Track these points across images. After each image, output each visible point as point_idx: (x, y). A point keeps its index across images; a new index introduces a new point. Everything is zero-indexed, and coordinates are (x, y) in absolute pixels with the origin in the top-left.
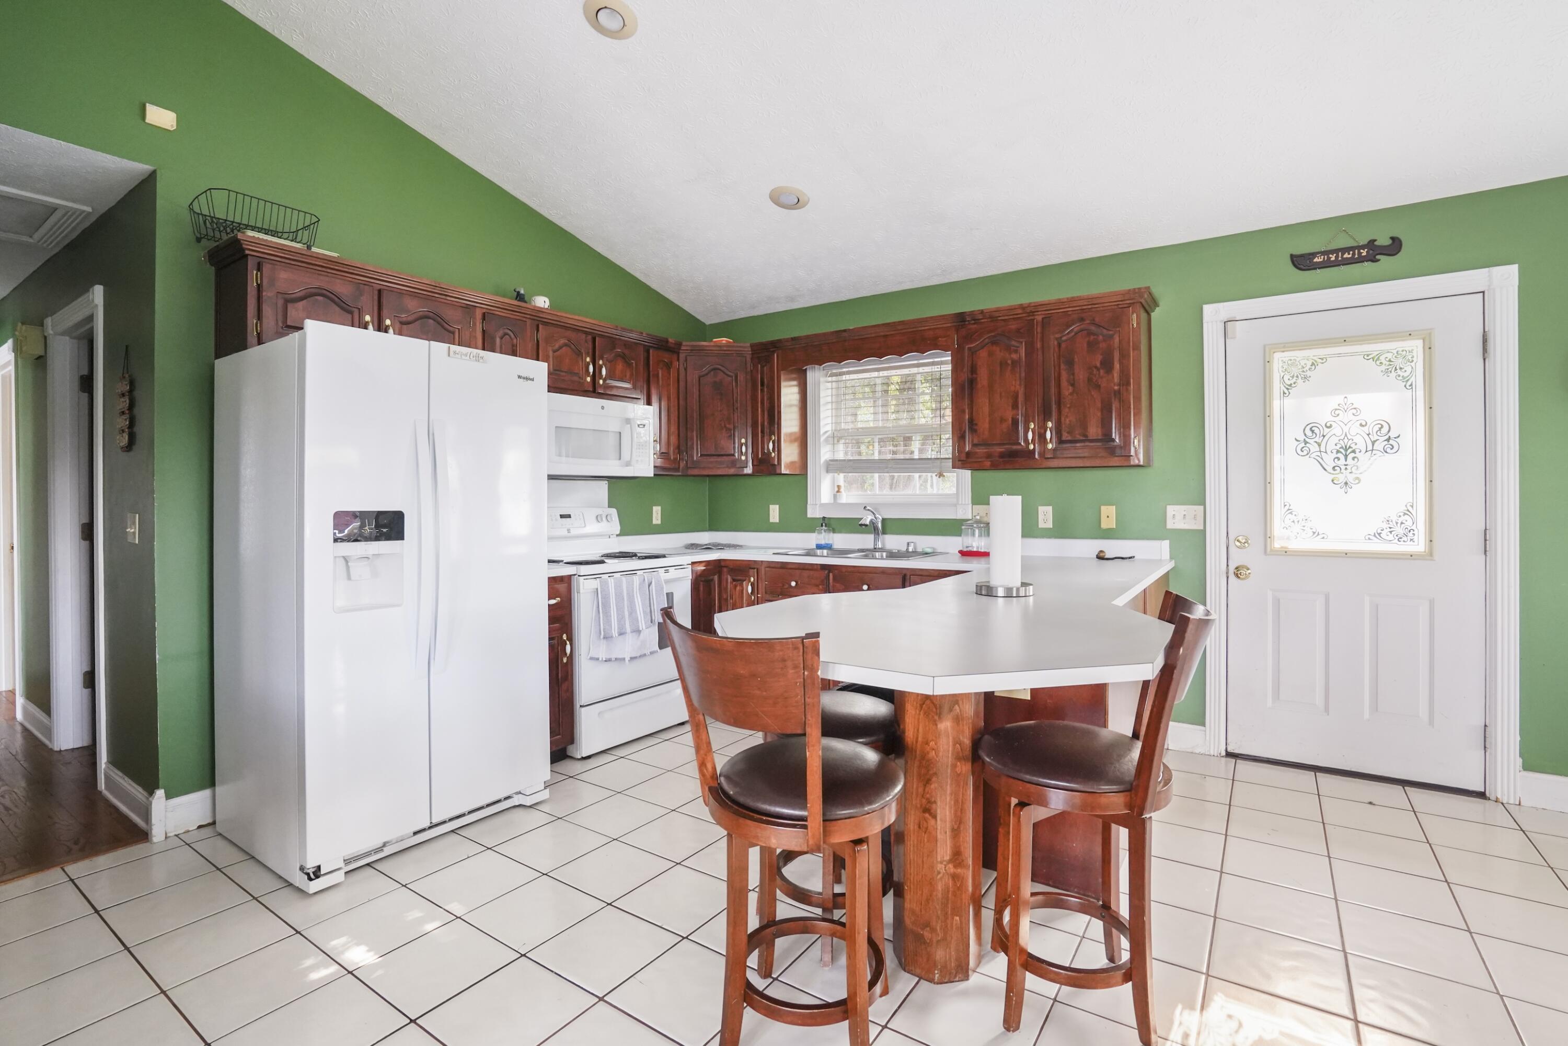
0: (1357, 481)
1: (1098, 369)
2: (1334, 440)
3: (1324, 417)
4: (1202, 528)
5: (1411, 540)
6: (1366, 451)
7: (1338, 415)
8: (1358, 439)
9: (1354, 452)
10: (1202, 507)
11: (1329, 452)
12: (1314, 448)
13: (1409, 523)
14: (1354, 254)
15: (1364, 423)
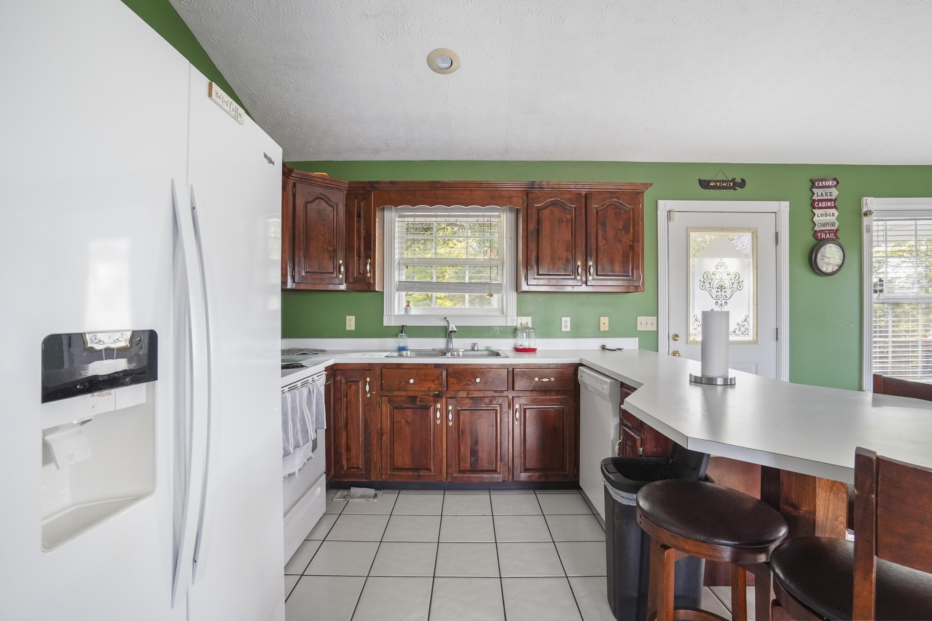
0: (726, 304)
1: (621, 231)
2: (716, 281)
3: (712, 269)
4: (655, 330)
5: (748, 334)
6: (730, 288)
7: (718, 268)
8: (726, 282)
9: (724, 288)
10: (656, 317)
11: (714, 288)
12: (707, 285)
13: (747, 326)
14: (727, 184)
15: (729, 273)
